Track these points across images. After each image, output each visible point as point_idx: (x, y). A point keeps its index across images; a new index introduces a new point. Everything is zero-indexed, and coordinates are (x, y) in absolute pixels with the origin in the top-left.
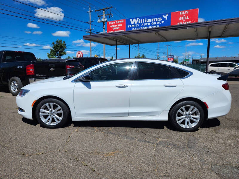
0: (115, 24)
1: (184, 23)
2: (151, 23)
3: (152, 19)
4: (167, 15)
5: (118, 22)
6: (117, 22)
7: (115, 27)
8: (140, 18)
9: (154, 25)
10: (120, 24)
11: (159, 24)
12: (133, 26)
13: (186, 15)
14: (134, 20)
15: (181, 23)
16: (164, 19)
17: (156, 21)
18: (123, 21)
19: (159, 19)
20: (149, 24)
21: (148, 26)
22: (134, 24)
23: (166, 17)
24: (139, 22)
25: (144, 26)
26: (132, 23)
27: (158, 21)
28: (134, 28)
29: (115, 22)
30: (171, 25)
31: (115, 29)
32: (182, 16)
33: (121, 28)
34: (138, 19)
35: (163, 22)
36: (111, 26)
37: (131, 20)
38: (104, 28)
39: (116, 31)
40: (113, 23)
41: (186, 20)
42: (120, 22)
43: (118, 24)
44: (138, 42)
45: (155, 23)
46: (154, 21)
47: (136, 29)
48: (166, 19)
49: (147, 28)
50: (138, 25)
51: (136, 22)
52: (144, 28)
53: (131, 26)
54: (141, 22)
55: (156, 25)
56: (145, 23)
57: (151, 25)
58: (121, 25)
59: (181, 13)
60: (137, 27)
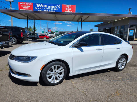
0: (25, 5)
1: (68, 12)
2: (50, 8)
3: (51, 6)
4: (60, 6)
5: (28, 4)
6: (26, 4)
7: (25, 7)
8: (43, 4)
9: (52, 10)
10: (28, 5)
11: (55, 10)
12: (39, 8)
13: (70, 8)
14: (39, 4)
15: (67, 12)
16: (58, 8)
17: (53, 8)
18: (31, 4)
19: (55, 7)
20: (49, 9)
21: (48, 10)
22: (39, 7)
23: (59, 6)
24: (43, 7)
25: (46, 10)
26: (38, 6)
27: (54, 8)
28: (40, 9)
29: (25, 3)
30: (62, 12)
31: (25, 8)
32: (68, 8)
33: (30, 8)
34: (42, 4)
35: (57, 9)
36: (22, 6)
37: (37, 4)
38: (11, 6)
39: (26, 10)
40: (23, 4)
41: (70, 11)
42: (29, 4)
43: (27, 5)
44: (40, 19)
45: (53, 9)
46: (52, 7)
47: (40, 10)
48: (59, 8)
49: (48, 11)
50: (42, 8)
51: (41, 6)
52: (46, 11)
53: (37, 8)
54: (44, 7)
55: (54, 10)
56: (46, 8)
57: (50, 10)
58: (30, 6)
59: (67, 6)
60: (41, 10)
